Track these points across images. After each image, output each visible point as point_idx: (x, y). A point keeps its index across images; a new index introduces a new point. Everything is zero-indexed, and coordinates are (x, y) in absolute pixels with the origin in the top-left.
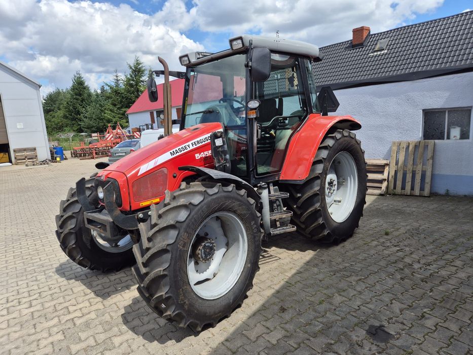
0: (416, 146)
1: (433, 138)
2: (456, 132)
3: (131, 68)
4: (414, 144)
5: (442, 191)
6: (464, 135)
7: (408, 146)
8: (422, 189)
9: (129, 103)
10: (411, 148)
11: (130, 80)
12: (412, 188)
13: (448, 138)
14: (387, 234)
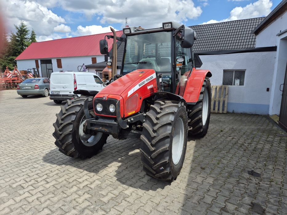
0: (221, 88)
1: (227, 84)
2: (237, 82)
3: (17, 28)
4: (219, 87)
5: (231, 111)
6: (241, 84)
7: (216, 88)
8: (223, 110)
9: (16, 53)
10: (218, 89)
11: (16, 37)
12: (219, 110)
13: (234, 85)
14: (222, 131)
